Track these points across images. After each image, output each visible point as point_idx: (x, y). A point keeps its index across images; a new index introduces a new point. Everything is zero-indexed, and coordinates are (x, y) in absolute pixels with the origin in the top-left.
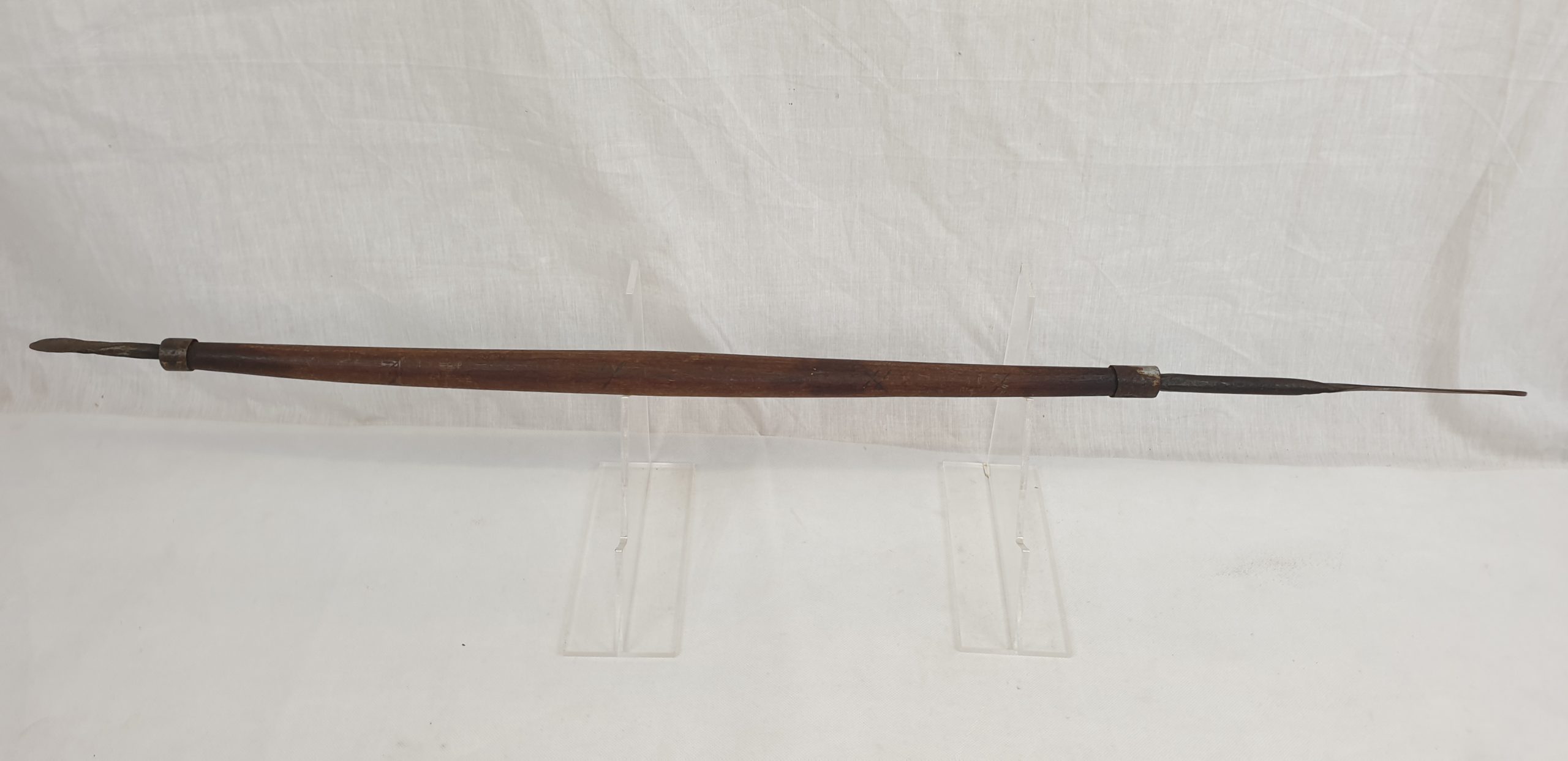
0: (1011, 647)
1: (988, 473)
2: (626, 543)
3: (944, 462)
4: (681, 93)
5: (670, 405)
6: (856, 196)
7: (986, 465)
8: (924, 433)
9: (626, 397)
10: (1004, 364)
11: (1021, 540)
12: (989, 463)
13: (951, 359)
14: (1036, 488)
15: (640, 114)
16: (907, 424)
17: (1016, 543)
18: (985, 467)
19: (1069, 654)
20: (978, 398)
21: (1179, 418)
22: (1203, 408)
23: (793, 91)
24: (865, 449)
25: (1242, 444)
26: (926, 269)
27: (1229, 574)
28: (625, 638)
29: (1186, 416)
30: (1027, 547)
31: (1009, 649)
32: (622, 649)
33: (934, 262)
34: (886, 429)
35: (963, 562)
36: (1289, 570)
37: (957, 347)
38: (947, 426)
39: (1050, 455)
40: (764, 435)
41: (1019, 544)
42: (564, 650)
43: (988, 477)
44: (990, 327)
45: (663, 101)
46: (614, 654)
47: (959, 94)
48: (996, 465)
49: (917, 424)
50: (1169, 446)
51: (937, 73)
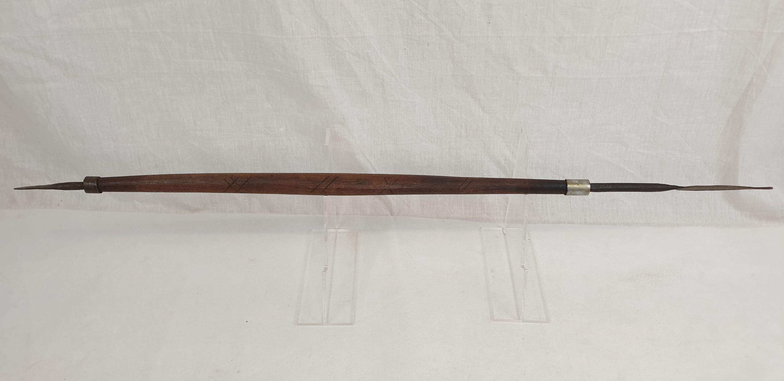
0: (519, 319)
1: (505, 233)
2: (327, 269)
3: (483, 227)
4: (350, 44)
5: (346, 200)
6: (438, 95)
7: (504, 229)
8: (473, 213)
9: (326, 196)
10: (513, 178)
11: (524, 265)
12: (506, 228)
13: (486, 176)
14: (529, 239)
15: (330, 55)
16: (464, 209)
17: (521, 267)
18: (503, 230)
19: (548, 321)
20: (499, 195)
21: (599, 204)
22: (611, 198)
23: (406, 42)
24: (443, 221)
25: (630, 217)
26: (473, 131)
27: (626, 281)
28: (328, 315)
29: (603, 203)
30: (527, 269)
31: (518, 319)
32: (326, 322)
33: (477, 127)
34: (454, 212)
35: (493, 277)
36: (656, 279)
37: (489, 170)
38: (484, 210)
39: (536, 223)
40: (393, 215)
41: (522, 267)
42: (297, 323)
43: (505, 234)
44: (505, 160)
45: (342, 48)
46: (322, 324)
47: (489, 43)
48: (510, 228)
49: (469, 209)
50: (595, 218)
51: (478, 33)
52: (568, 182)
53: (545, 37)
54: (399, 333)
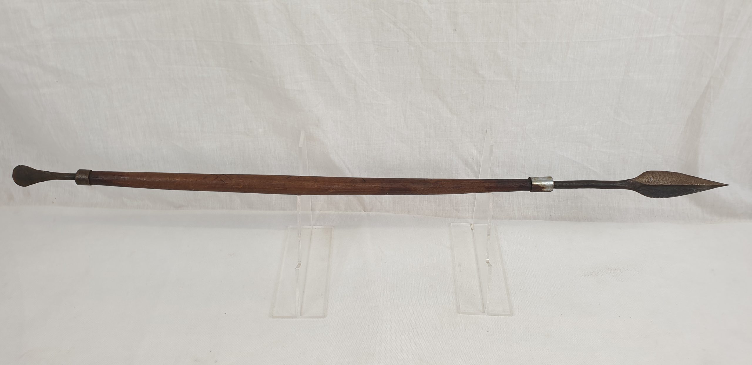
1: (473, 228)
2: (301, 264)
3: (451, 223)
4: (324, 51)
5: (321, 199)
6: (408, 98)
7: (472, 225)
8: (442, 210)
11: (488, 260)
12: (473, 223)
14: (495, 235)
15: (304, 62)
16: (434, 205)
19: (512, 315)
21: (564, 201)
22: (575, 196)
23: (376, 49)
24: (414, 217)
25: (594, 213)
26: (441, 132)
27: (588, 276)
28: (301, 309)
29: (567, 200)
30: (491, 264)
31: (483, 312)
32: (300, 315)
33: (445, 128)
34: (424, 208)
35: (461, 271)
36: (618, 273)
37: (457, 168)
38: (453, 206)
39: (503, 219)
40: (366, 212)
41: (487, 262)
42: (272, 316)
43: (473, 230)
44: (473, 159)
45: (316, 55)
46: (296, 317)
47: (455, 49)
48: (477, 224)
49: (439, 205)
50: (560, 214)
51: (445, 39)
52: (533, 180)
53: (509, 43)
54: (368, 325)
